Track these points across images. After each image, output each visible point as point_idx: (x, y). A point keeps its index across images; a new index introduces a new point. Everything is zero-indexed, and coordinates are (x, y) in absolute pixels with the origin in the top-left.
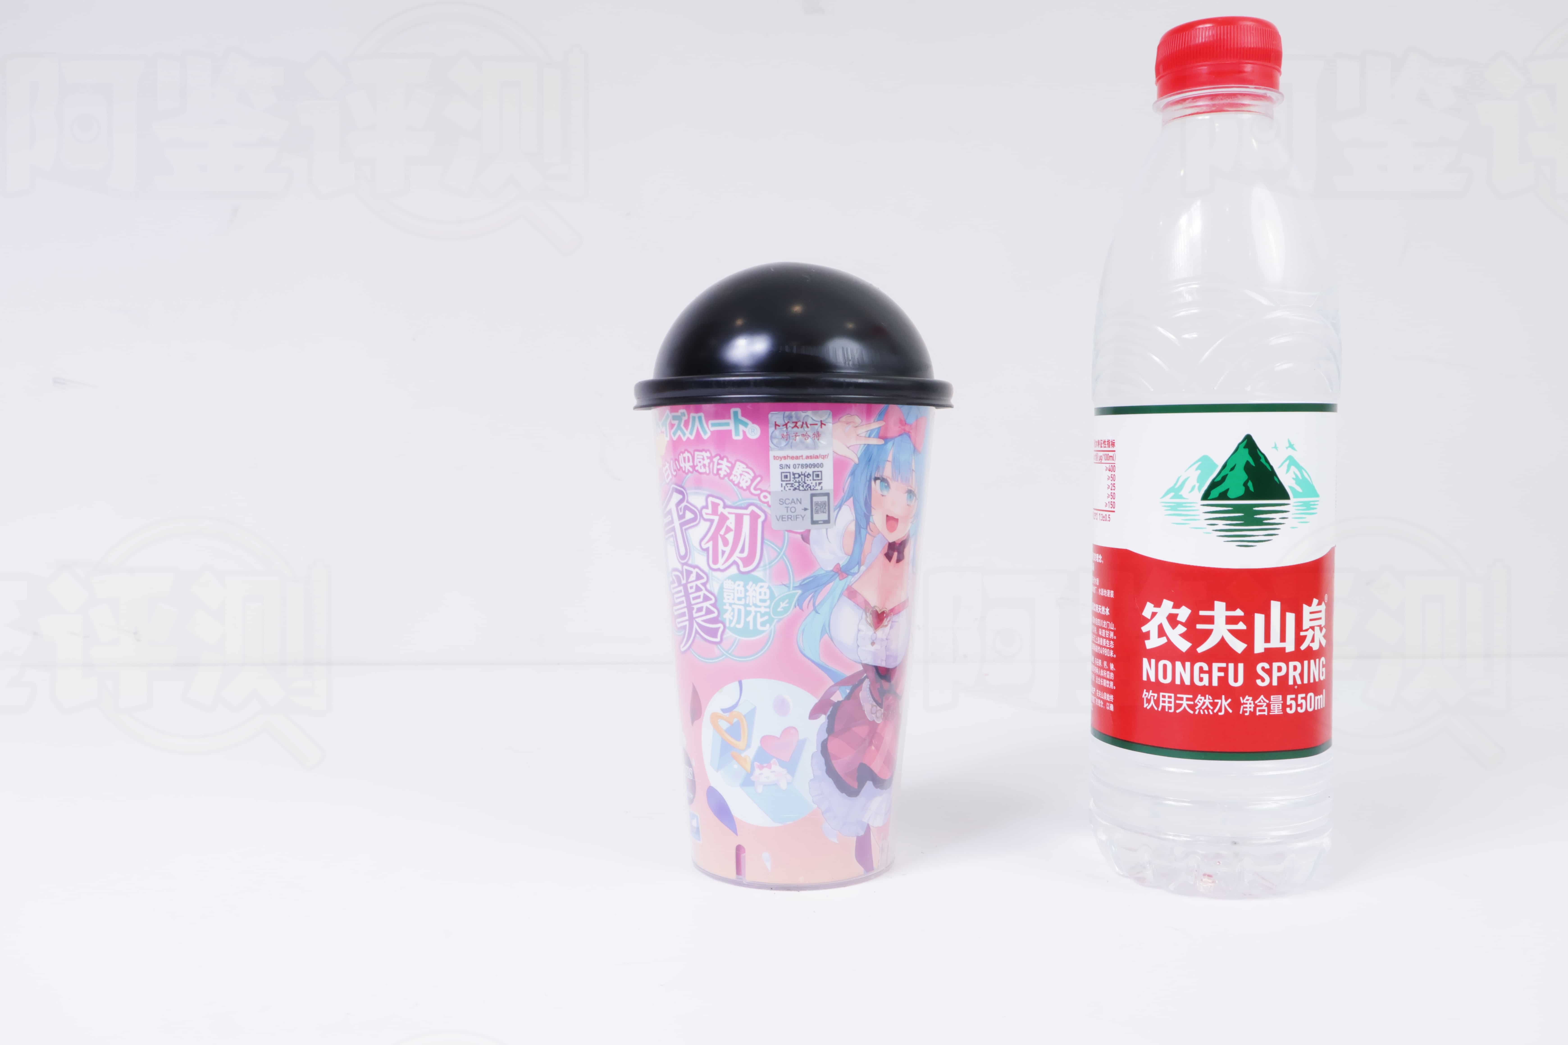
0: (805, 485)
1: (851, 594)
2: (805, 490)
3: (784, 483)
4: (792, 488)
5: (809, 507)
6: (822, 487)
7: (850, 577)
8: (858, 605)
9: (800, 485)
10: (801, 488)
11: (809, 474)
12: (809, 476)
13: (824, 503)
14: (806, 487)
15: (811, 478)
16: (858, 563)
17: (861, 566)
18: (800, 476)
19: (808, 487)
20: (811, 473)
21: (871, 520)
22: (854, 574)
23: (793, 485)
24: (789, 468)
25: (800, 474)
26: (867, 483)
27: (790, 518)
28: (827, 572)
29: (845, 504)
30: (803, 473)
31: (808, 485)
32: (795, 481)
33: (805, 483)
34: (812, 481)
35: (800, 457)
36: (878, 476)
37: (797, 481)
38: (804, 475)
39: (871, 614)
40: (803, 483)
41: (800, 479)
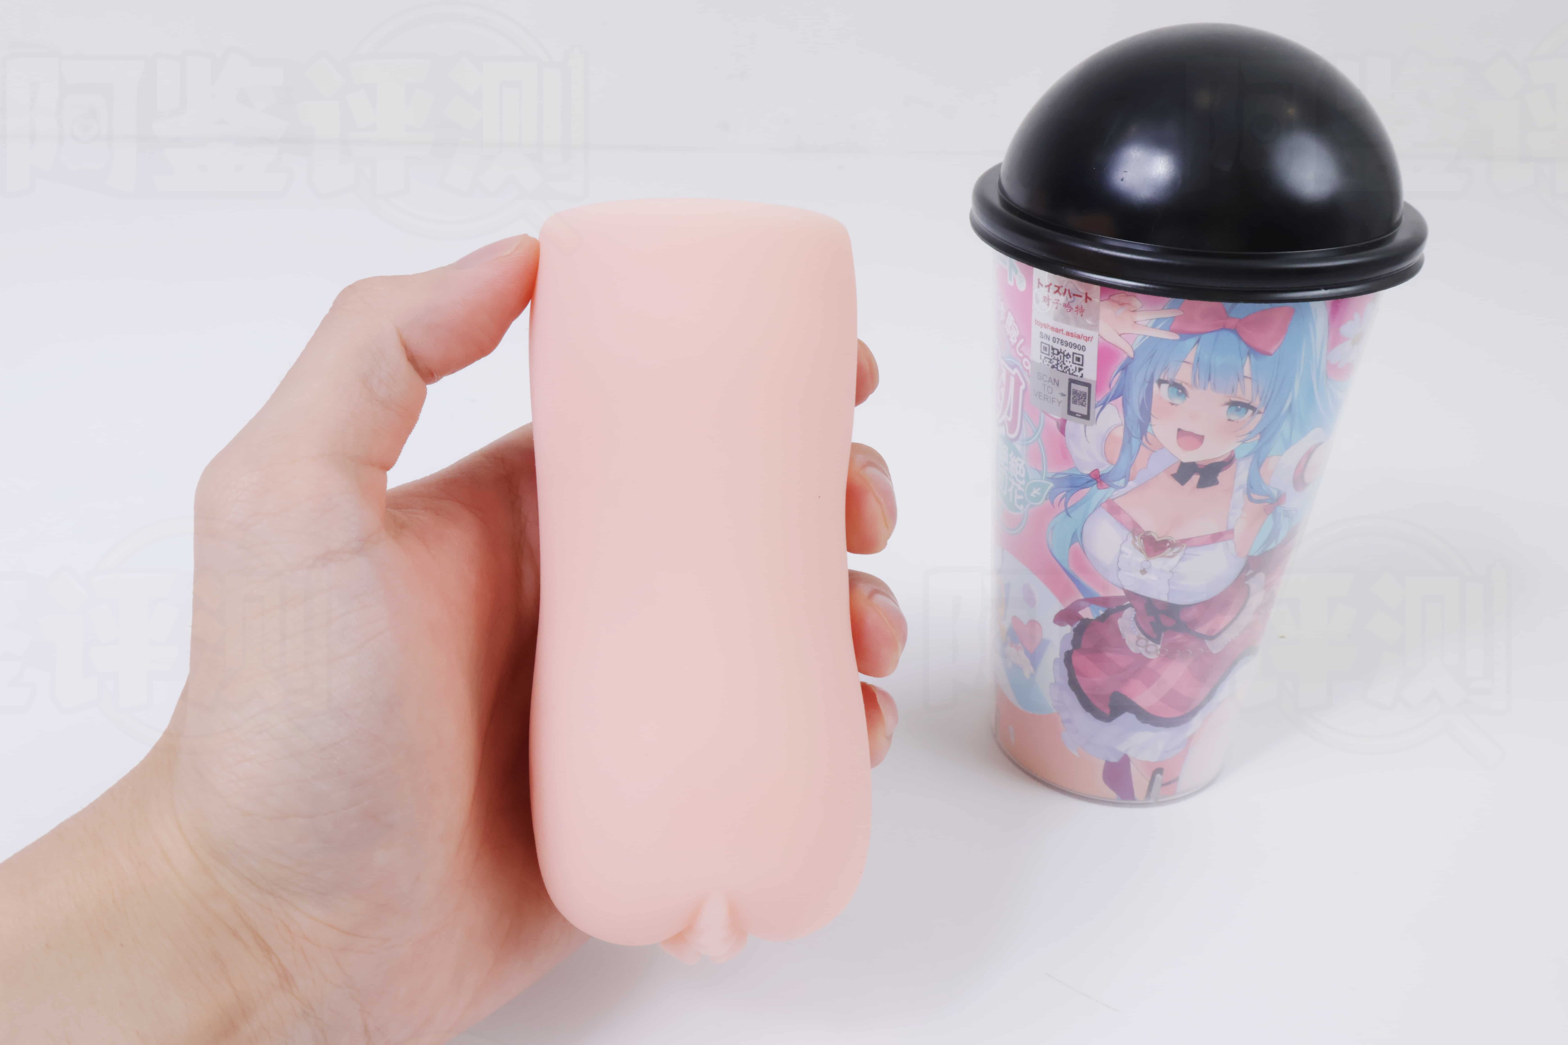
0: (1064, 366)
1: (1114, 509)
2: (1063, 372)
3: (1043, 356)
4: (1051, 365)
5: (1066, 393)
6: (1082, 374)
7: (1112, 489)
8: (1122, 524)
9: (1058, 364)
10: (1059, 368)
11: (1068, 354)
12: (1068, 357)
13: (1084, 394)
14: (1065, 368)
15: (1071, 359)
16: (1125, 477)
17: (1128, 481)
18: (1058, 353)
19: (1066, 370)
20: (1071, 354)
21: (1149, 429)
22: (1117, 488)
23: (1052, 361)
24: (1049, 339)
25: (1059, 351)
26: (1146, 385)
27: (1047, 399)
28: (1082, 475)
29: (1111, 402)
30: (1062, 351)
31: (1067, 367)
32: (1053, 357)
33: (1064, 364)
34: (1071, 364)
35: (1060, 330)
36: (1166, 379)
37: (1056, 358)
38: (1063, 353)
39: (1141, 538)
40: (1062, 363)
41: (1059, 356)
